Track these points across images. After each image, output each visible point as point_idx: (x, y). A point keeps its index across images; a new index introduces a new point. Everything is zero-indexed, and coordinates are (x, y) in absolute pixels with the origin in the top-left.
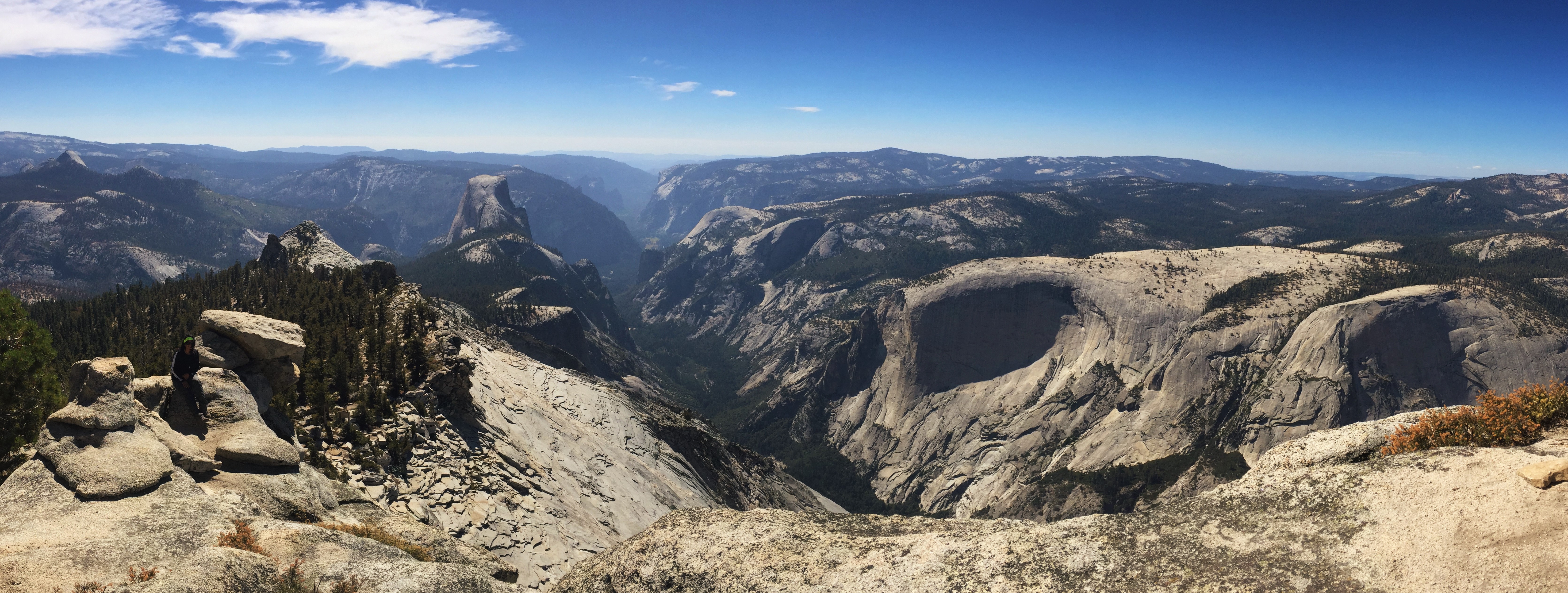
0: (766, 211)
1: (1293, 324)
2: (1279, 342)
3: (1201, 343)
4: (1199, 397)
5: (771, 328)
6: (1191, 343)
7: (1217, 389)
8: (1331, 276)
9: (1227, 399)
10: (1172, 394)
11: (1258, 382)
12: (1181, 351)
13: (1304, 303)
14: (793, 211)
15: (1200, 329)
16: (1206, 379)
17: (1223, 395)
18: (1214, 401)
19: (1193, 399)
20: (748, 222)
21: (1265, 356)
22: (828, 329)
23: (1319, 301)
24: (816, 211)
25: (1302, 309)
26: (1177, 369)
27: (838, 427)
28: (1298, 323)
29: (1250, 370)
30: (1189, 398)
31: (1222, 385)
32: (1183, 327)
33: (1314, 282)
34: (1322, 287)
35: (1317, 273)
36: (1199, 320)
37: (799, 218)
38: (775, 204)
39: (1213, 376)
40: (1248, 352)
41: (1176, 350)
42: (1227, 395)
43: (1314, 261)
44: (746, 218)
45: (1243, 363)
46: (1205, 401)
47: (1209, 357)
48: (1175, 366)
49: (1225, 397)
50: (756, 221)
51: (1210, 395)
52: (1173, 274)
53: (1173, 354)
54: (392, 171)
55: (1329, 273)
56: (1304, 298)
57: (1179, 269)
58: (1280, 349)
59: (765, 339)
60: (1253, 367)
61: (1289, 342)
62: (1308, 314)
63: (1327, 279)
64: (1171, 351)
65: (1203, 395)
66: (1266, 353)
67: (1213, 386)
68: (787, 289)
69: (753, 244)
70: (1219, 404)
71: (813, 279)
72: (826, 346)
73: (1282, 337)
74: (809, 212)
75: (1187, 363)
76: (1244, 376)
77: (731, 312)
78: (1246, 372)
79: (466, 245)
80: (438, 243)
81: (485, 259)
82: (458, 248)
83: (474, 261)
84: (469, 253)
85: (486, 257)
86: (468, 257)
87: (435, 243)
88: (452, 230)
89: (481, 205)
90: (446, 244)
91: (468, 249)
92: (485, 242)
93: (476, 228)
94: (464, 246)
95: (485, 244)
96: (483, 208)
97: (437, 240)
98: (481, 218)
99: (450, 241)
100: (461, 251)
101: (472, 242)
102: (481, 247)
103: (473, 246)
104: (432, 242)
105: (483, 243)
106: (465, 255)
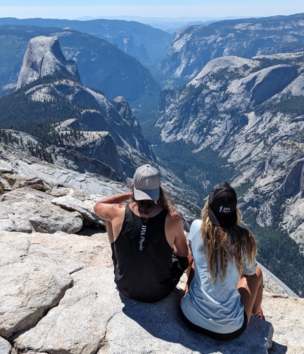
0: (254, 60)
5: (250, 146)
14: (275, 60)
20: (239, 68)
22: (291, 149)
24: (292, 60)
27: (290, 218)
37: (279, 66)
38: (262, 54)
44: (239, 65)
50: (246, 67)
59: (246, 153)
68: (264, 118)
69: (242, 84)
71: (285, 112)
72: (288, 161)
74: (287, 61)
77: (224, 134)
79: (32, 89)
80: (10, 88)
81: (46, 99)
82: (26, 91)
83: (38, 101)
84: (34, 95)
85: (47, 97)
86: (33, 99)
87: (7, 88)
88: (20, 78)
89: (41, 59)
90: (17, 89)
91: (33, 92)
92: (46, 86)
93: (38, 75)
94: (30, 90)
95: (46, 88)
96: (42, 61)
97: (10, 85)
98: (41, 68)
99: (20, 87)
100: (28, 94)
101: (36, 87)
102: (43, 90)
103: (37, 89)
104: (6, 87)
105: (44, 87)
106: (32, 96)
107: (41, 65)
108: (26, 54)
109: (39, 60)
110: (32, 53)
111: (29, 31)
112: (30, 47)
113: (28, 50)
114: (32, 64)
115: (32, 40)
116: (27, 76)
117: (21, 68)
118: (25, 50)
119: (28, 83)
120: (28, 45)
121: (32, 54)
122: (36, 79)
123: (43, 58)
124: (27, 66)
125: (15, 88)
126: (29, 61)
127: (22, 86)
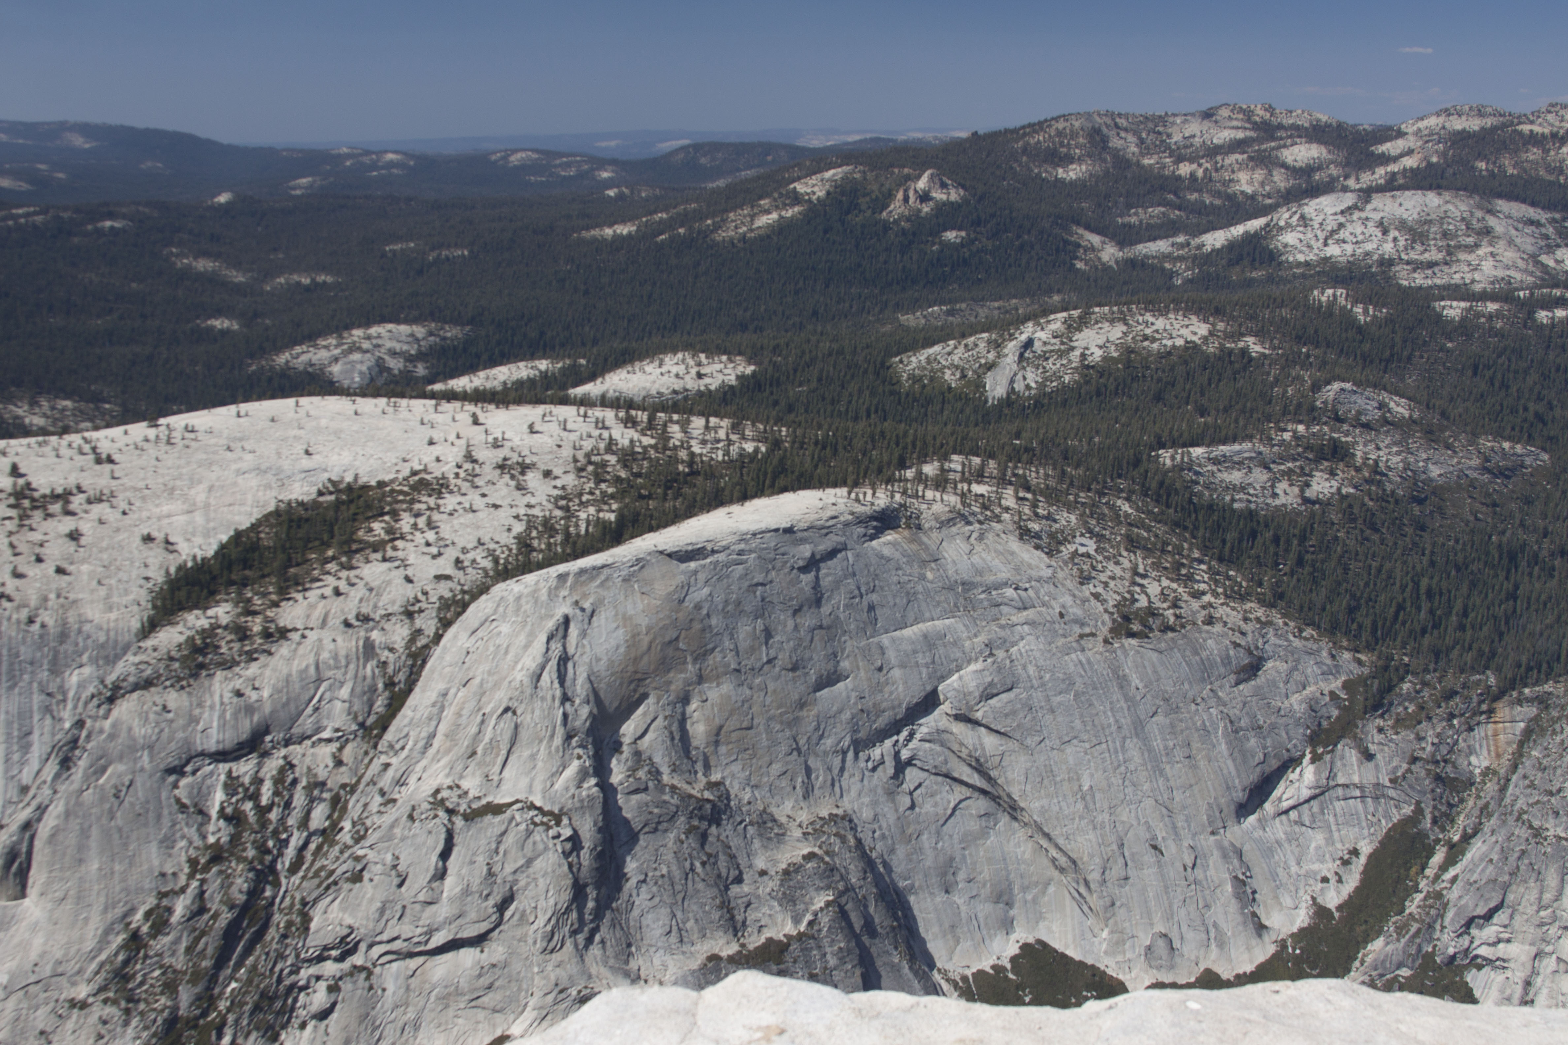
1: (421, 642)
2: (379, 705)
3: (140, 731)
4: (151, 902)
6: (112, 737)
7: (206, 868)
8: (532, 479)
9: (240, 898)
10: (68, 906)
11: (329, 834)
12: (82, 763)
13: (449, 570)
15: (136, 687)
16: (168, 843)
17: (226, 886)
18: (200, 909)
19: (132, 910)
21: (341, 749)
23: (496, 561)
25: (444, 589)
26: (75, 824)
28: (438, 638)
29: (299, 799)
30: (119, 911)
31: (217, 855)
32: (81, 685)
33: (479, 503)
34: (504, 516)
35: (488, 472)
36: (131, 658)
39: (192, 832)
40: (287, 743)
41: (66, 763)
42: (241, 884)
43: (476, 434)
45: (279, 780)
46: (170, 910)
47: (170, 771)
48: (68, 814)
49: (234, 889)
51: (183, 890)
52: (38, 515)
53: (57, 776)
55: (524, 468)
56: (451, 554)
57: (55, 497)
58: (384, 724)
60: (309, 788)
61: (411, 701)
62: (465, 606)
63: (519, 488)
64: (52, 768)
65: (162, 895)
66: (342, 740)
67: (193, 863)
70: (215, 916)
73: (390, 684)
75: (102, 799)
76: (282, 820)
78: (288, 805)
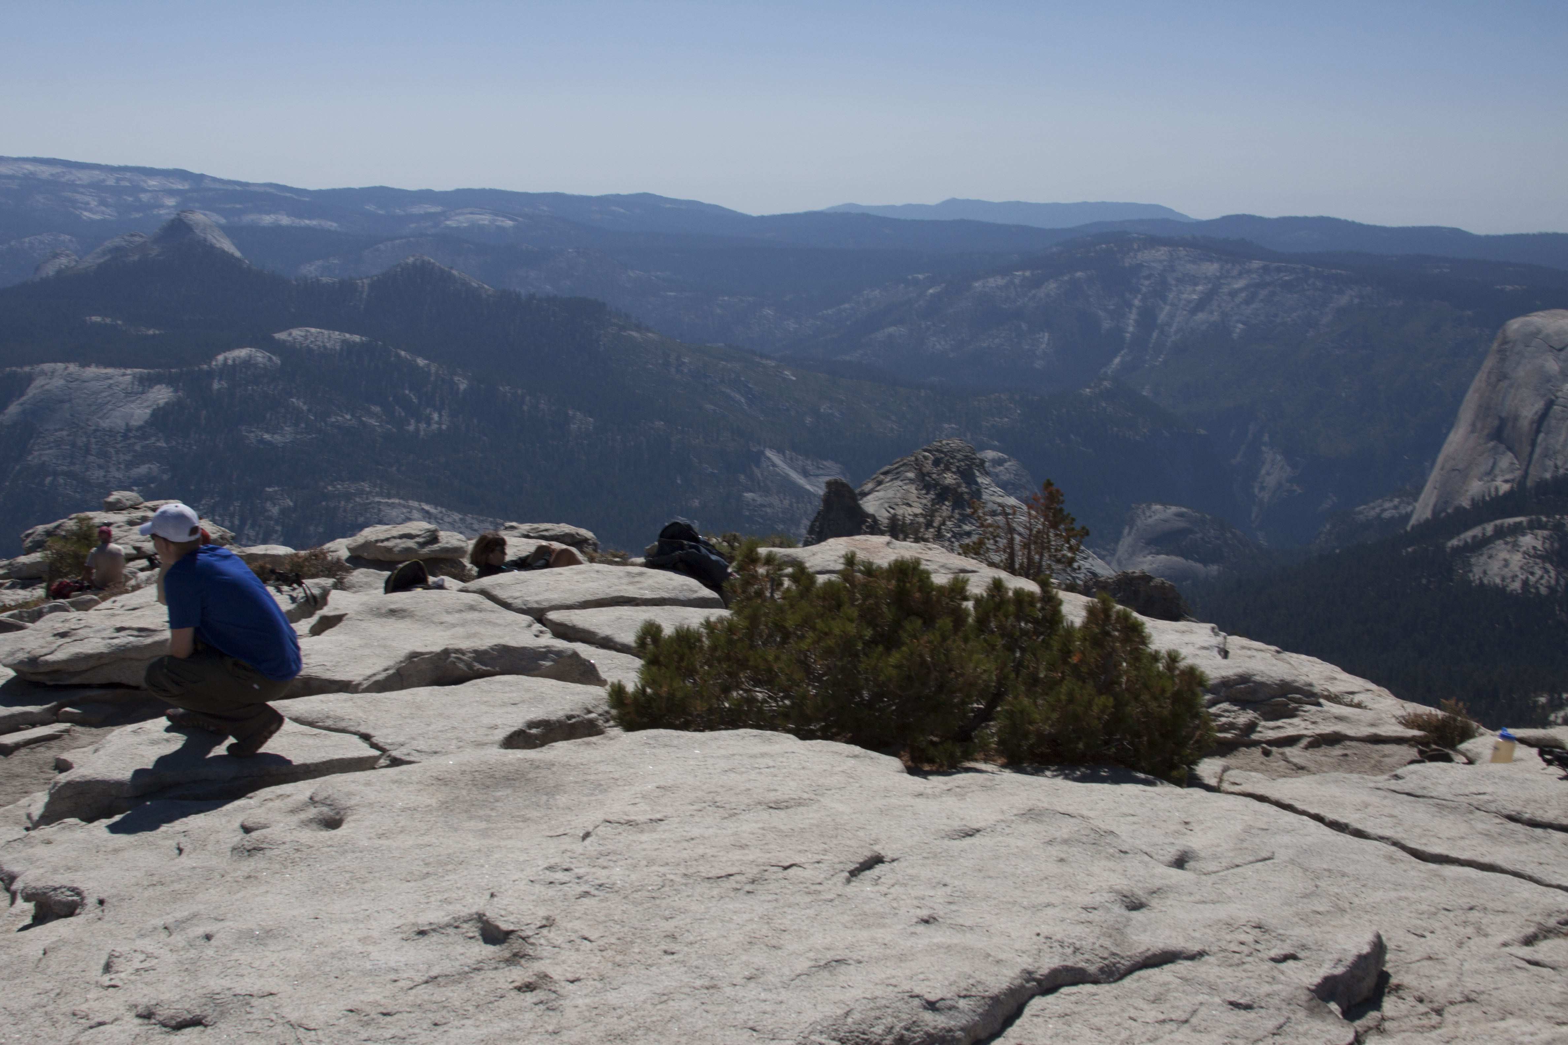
54: (1240, 284)
79: (1477, 531)
80: (1386, 515)
81: (1532, 579)
82: (1451, 538)
83: (1496, 585)
84: (1485, 557)
85: (1539, 572)
86: (1476, 575)
87: (1373, 513)
88: (1434, 477)
89: (1540, 405)
90: (1413, 521)
91: (1480, 545)
92: (1542, 527)
93: (1518, 474)
94: (1468, 535)
95: (1541, 533)
96: (1544, 415)
97: (1387, 505)
98: (1533, 444)
99: (1428, 514)
100: (1456, 550)
101: (1498, 522)
102: (1527, 541)
103: (1500, 533)
104: (1369, 511)
105: (1534, 526)
106: (1473, 560)
107: (1538, 431)
108: (1479, 381)
109: (1530, 410)
110: (1503, 376)
111: (1509, 288)
112: (1501, 351)
113: (1489, 363)
114: (1496, 423)
115: (1515, 325)
116: (1464, 474)
117: (1446, 435)
118: (1478, 365)
119: (1466, 504)
120: (1495, 345)
121: (1504, 384)
122: (1505, 488)
123: (1550, 404)
124: (1473, 432)
125: (1408, 516)
126: (1484, 410)
127: (1435, 513)
